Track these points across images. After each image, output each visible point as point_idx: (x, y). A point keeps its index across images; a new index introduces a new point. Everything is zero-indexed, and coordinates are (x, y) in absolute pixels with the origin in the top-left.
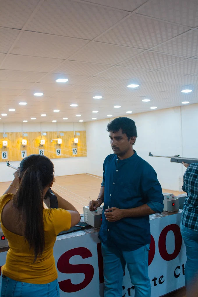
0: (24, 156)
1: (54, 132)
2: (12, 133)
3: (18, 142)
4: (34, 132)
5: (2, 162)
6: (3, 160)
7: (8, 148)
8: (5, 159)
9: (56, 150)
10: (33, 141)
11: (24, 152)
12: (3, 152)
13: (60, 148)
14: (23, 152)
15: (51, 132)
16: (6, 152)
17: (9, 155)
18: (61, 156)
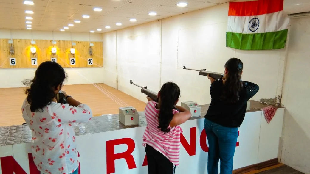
0: (34, 63)
1: (67, 41)
2: (21, 40)
3: (27, 50)
4: (45, 40)
5: (11, 68)
6: (11, 66)
8: (13, 66)
9: (70, 59)
10: (45, 49)
11: (35, 60)
12: (11, 59)
13: (74, 58)
14: (33, 60)
15: (64, 41)
16: (15, 59)
17: (17, 62)
18: (75, 66)
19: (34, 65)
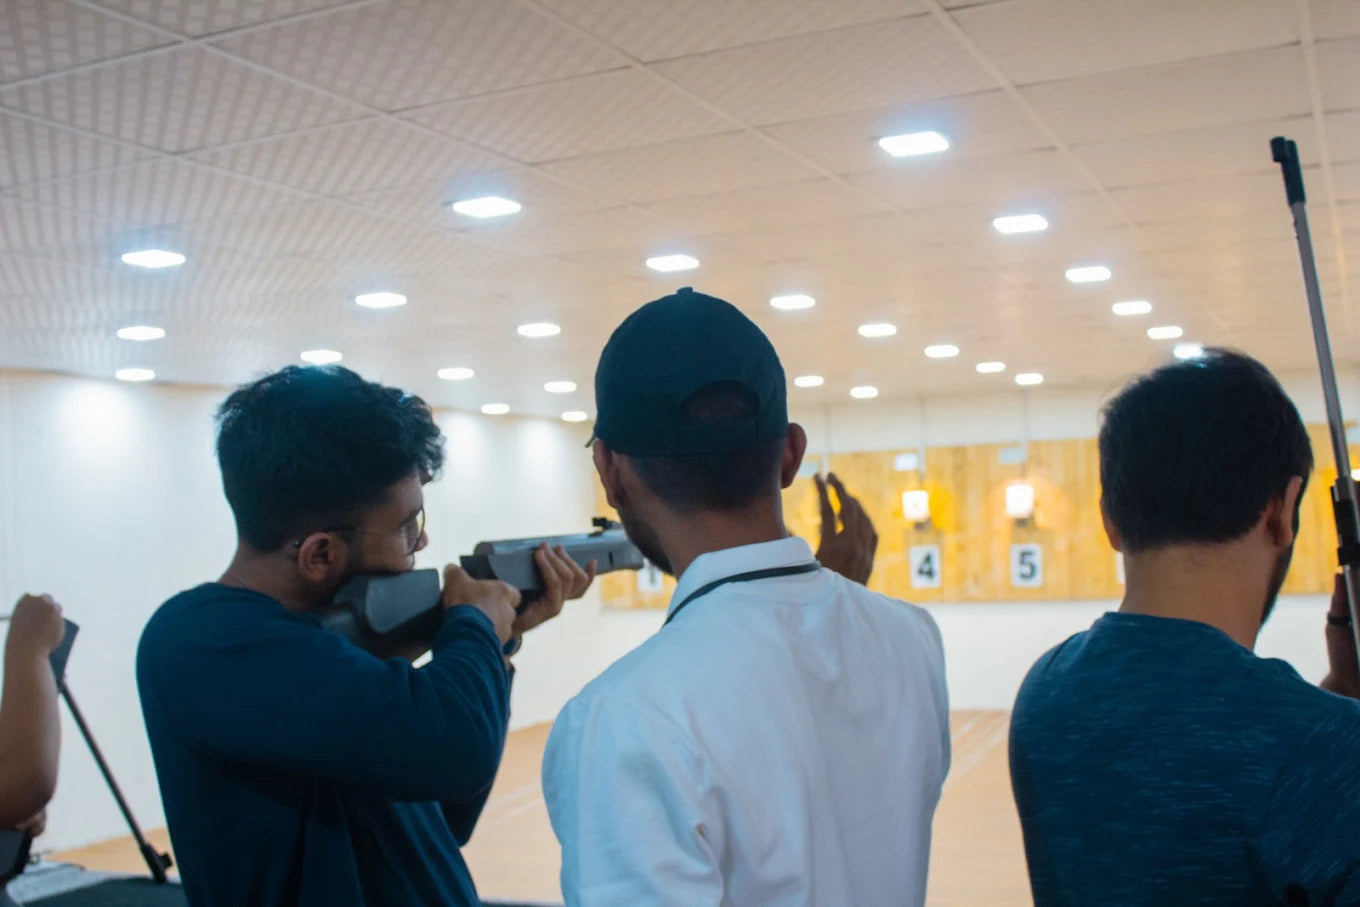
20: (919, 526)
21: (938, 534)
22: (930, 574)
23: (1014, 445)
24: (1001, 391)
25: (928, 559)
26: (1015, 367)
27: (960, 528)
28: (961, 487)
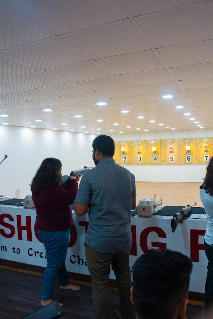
0: (206, 160)
2: (196, 138)
3: (201, 147)
5: (186, 164)
6: (187, 162)
7: (192, 152)
8: (189, 162)
11: (207, 156)
12: (187, 156)
14: (206, 156)
16: (190, 156)
17: (192, 159)
19: (206, 161)
20: (154, 152)
21: (158, 153)
22: (156, 160)
23: (170, 139)
24: (169, 131)
25: (156, 158)
26: (171, 127)
27: (161, 153)
28: (161, 146)
